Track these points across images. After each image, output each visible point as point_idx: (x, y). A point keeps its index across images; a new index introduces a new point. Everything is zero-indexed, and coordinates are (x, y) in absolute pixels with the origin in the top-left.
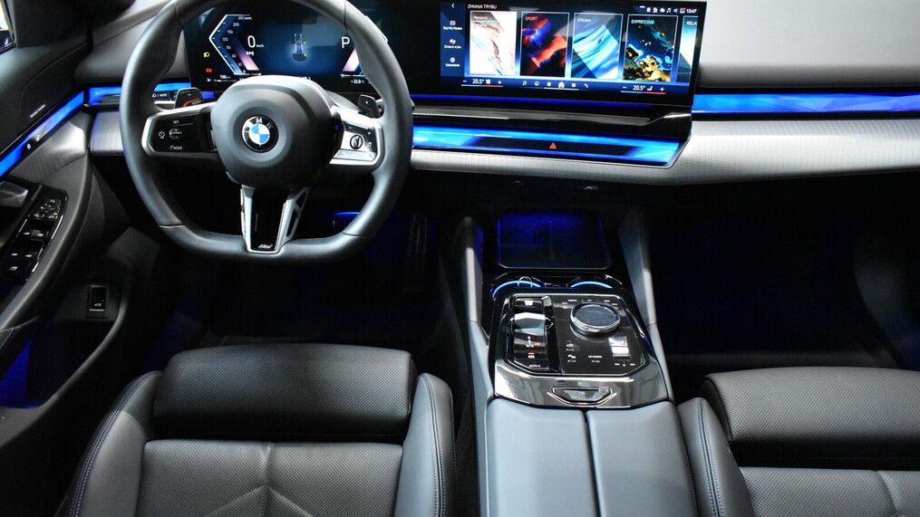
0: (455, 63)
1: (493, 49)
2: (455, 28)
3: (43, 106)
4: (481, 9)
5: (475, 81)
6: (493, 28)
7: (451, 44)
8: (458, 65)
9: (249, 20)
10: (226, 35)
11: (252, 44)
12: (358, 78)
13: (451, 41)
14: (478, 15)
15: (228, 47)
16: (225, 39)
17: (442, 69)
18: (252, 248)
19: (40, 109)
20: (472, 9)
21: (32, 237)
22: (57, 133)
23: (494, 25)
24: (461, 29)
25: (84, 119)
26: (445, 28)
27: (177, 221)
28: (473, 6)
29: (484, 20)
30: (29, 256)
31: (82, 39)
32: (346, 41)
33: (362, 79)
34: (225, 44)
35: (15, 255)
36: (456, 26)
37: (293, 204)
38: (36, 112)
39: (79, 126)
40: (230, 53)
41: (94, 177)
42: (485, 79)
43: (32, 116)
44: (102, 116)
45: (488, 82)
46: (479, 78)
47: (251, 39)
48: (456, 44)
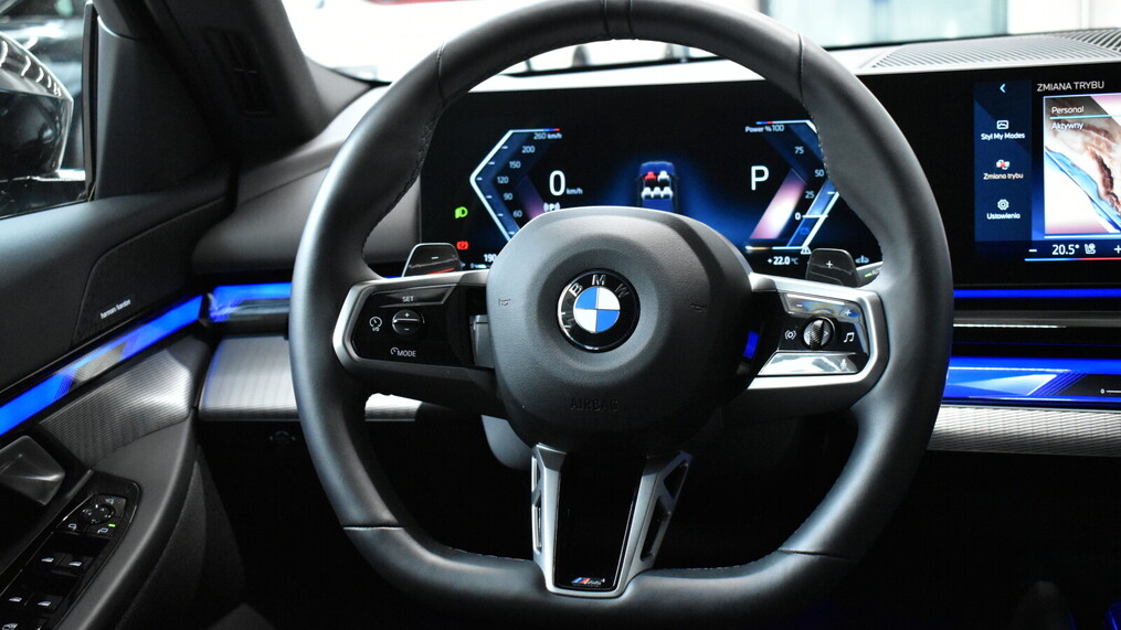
0: (1009, 211)
1: (1097, 176)
2: (1008, 136)
3: (127, 303)
4: (1068, 92)
5: (1058, 250)
6: (1098, 131)
7: (1000, 171)
8: (1017, 216)
9: (558, 140)
10: (506, 170)
11: (557, 188)
12: (783, 254)
13: (999, 164)
14: (1061, 103)
15: (508, 196)
16: (504, 180)
17: (978, 225)
18: (557, 583)
19: (120, 307)
20: (1047, 93)
21: (58, 568)
22: (140, 367)
23: (1101, 124)
24: (1022, 136)
25: (196, 348)
26: (985, 137)
27: (387, 515)
28: (1049, 87)
29: (1078, 114)
30: (46, 604)
31: (219, 187)
32: (760, 173)
33: (791, 254)
34: (502, 189)
35: (17, 600)
36: (1011, 130)
37: (655, 488)
38: (112, 311)
39: (183, 363)
40: (510, 207)
41: (196, 464)
42: (1082, 243)
43: (104, 315)
44: (230, 346)
45: (1090, 249)
46: (1066, 243)
47: (557, 178)
48: (1010, 170)
